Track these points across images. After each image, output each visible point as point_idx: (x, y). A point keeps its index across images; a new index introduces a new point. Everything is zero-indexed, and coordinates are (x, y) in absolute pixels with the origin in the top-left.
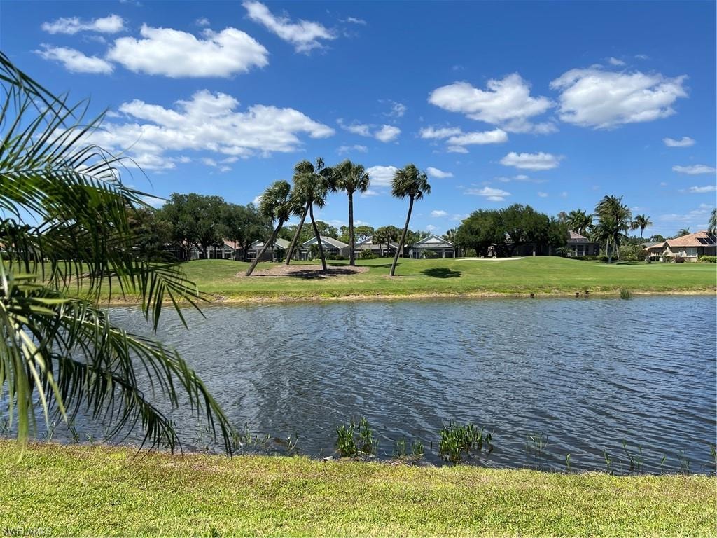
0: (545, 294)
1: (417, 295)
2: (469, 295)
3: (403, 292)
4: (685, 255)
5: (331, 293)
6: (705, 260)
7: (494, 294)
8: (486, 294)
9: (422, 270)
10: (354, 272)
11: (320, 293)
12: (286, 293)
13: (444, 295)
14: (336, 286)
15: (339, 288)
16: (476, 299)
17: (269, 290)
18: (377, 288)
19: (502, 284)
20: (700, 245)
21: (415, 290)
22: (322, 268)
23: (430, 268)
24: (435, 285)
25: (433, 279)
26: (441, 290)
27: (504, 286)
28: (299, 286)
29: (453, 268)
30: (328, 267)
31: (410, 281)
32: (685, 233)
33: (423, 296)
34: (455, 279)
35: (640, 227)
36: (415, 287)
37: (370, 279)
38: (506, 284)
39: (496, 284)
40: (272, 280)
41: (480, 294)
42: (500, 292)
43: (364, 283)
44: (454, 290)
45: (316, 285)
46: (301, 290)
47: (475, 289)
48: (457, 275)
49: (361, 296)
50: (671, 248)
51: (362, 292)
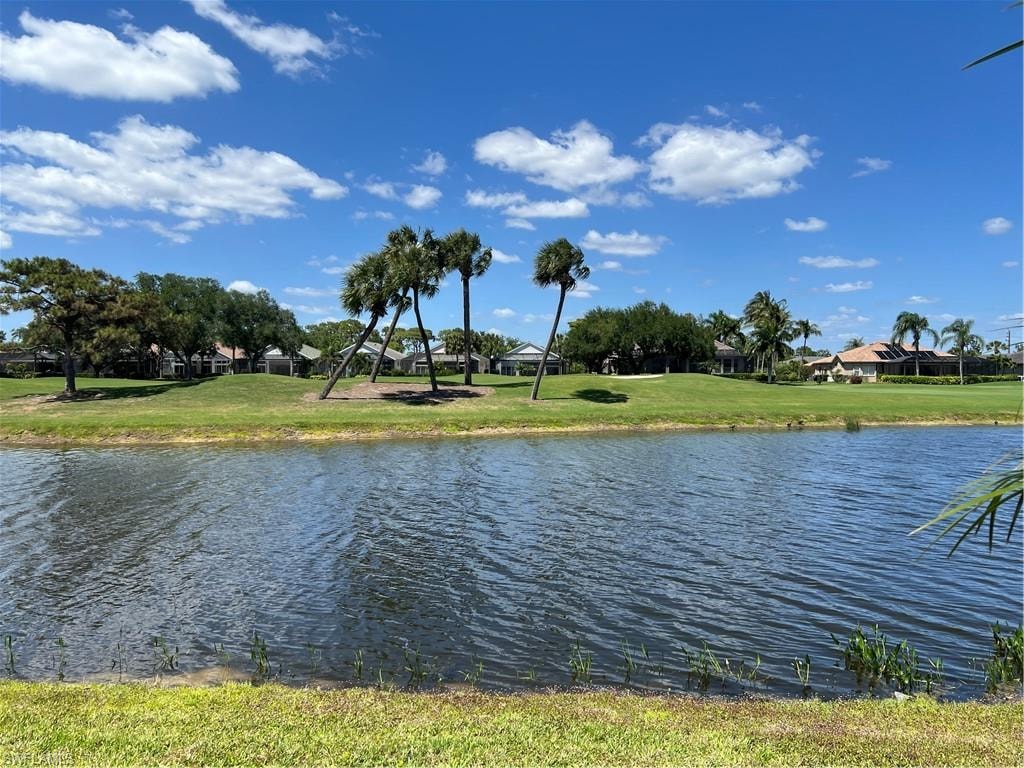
0: (746, 425)
1: (578, 428)
2: (648, 428)
3: (558, 423)
4: (861, 373)
5: (457, 424)
6: (886, 380)
7: (680, 425)
8: (669, 425)
9: (572, 391)
10: (476, 395)
11: (441, 425)
12: (391, 426)
13: (615, 427)
14: (460, 415)
15: (467, 418)
16: (658, 432)
17: (366, 421)
18: (520, 417)
19: (689, 411)
20: (879, 360)
21: (574, 420)
22: (429, 388)
23: (581, 389)
24: (598, 413)
25: (593, 405)
26: (609, 420)
27: (692, 414)
28: (407, 415)
29: (614, 388)
30: (439, 387)
31: (563, 407)
32: (856, 345)
33: (586, 429)
34: (623, 404)
35: (803, 335)
36: (575, 416)
37: (506, 405)
38: (694, 411)
39: (681, 412)
40: (362, 406)
41: (663, 426)
42: (687, 422)
43: (500, 410)
44: (626, 419)
45: (431, 413)
46: (412, 420)
47: (654, 418)
48: (622, 399)
49: (500, 429)
50: (843, 364)
51: (501, 423)
